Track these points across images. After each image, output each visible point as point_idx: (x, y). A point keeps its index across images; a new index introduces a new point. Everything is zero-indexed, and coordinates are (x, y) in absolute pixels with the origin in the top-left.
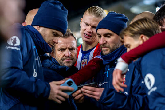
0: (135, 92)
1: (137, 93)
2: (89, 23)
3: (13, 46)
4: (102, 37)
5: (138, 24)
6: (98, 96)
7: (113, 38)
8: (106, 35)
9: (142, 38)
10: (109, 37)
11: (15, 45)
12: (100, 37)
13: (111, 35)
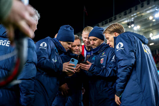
0: (108, 66)
1: (108, 67)
2: (86, 37)
3: (43, 47)
4: (92, 41)
5: (112, 27)
6: (87, 69)
7: (97, 41)
8: (94, 40)
9: (115, 34)
10: (95, 41)
11: (44, 46)
12: (91, 40)
13: (96, 39)
